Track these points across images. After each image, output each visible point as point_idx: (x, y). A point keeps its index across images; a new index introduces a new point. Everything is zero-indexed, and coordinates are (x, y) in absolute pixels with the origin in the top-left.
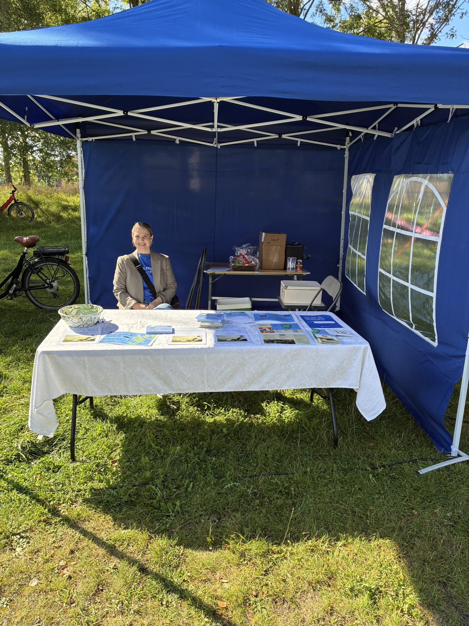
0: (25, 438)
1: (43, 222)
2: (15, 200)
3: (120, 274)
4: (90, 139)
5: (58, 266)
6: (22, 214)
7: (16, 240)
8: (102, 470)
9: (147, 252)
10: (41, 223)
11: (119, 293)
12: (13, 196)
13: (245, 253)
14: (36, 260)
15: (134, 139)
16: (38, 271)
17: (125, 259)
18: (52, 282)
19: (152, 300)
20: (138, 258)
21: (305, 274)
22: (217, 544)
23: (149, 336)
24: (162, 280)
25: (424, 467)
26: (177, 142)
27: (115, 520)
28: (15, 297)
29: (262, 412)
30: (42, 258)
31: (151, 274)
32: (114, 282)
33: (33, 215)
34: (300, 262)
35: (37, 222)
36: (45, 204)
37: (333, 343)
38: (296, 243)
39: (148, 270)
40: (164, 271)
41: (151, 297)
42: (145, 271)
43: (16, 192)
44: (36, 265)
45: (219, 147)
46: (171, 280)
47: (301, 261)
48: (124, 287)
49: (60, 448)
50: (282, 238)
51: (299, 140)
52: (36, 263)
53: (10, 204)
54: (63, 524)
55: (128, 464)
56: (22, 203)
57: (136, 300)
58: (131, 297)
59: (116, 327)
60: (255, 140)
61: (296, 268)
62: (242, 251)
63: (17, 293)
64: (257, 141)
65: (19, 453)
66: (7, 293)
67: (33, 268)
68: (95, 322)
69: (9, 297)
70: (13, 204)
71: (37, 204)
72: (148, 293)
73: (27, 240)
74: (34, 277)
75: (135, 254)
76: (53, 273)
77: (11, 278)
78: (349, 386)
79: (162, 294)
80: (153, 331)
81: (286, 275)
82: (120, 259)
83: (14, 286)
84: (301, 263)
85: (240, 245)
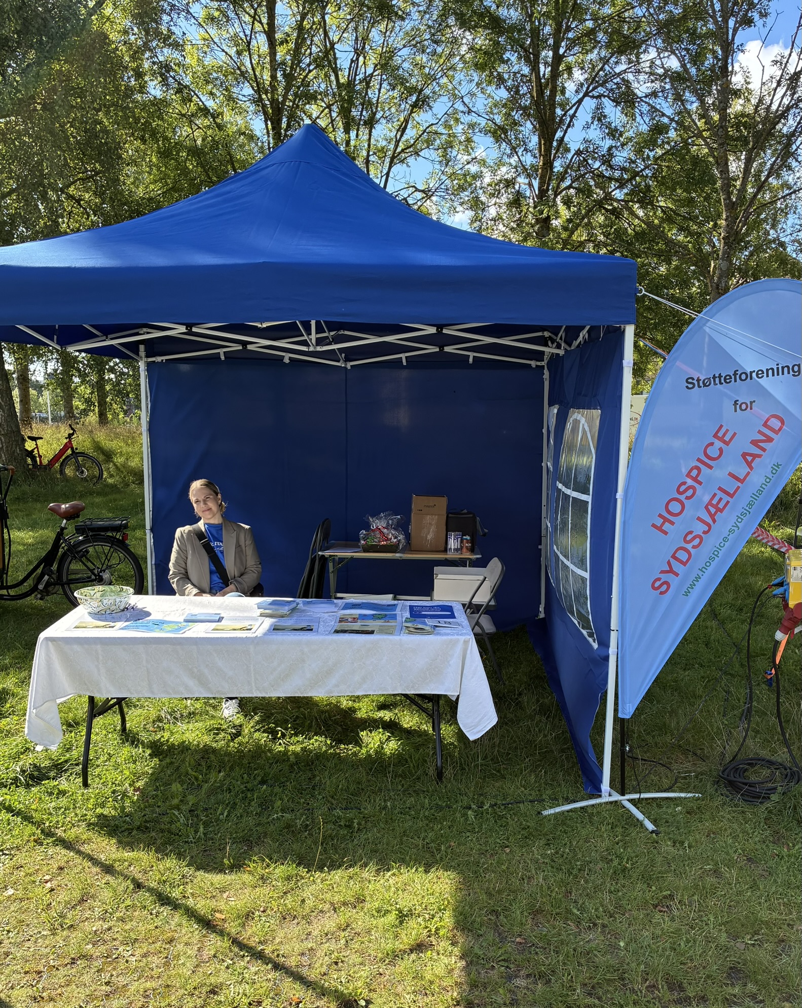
0: (27, 761)
1: (116, 485)
2: (72, 448)
3: (178, 553)
4: (159, 359)
5: (110, 547)
6: (82, 472)
7: (51, 509)
8: (119, 797)
9: (217, 520)
10: (113, 487)
11: (175, 580)
12: (70, 442)
13: (385, 526)
14: (80, 538)
15: (223, 358)
16: (83, 556)
17: (186, 531)
18: (101, 572)
19: (221, 589)
20: (203, 530)
21: (474, 557)
22: (237, 866)
23: (185, 624)
24: (238, 560)
25: (551, 808)
26: (287, 361)
27: (120, 842)
28: (48, 595)
29: (358, 742)
30: (87, 536)
31: (222, 552)
32: (171, 565)
33: (101, 474)
34: (466, 539)
35: (107, 485)
36: (121, 454)
37: (422, 634)
38: (465, 511)
39: (217, 546)
40: (241, 548)
41: (221, 585)
42: (213, 548)
43: (75, 435)
44: (79, 547)
45: (349, 368)
46: (251, 560)
47: (468, 538)
48: (183, 571)
49: (71, 774)
50: (442, 503)
51: (472, 355)
52: (82, 542)
53: (66, 455)
54: (57, 845)
55: (154, 793)
56: (84, 453)
57: (199, 589)
58: (193, 584)
59: (148, 614)
60: (403, 356)
61: (462, 548)
62: (378, 523)
63: (50, 589)
64: (406, 357)
65: (17, 777)
66: (34, 589)
67: (75, 552)
68: (122, 608)
69: (39, 596)
70: (68, 457)
71: (109, 455)
72: (216, 578)
73: (66, 508)
74: (75, 566)
75: (201, 525)
76: (104, 558)
77: (42, 566)
78: (445, 691)
79: (236, 581)
80: (194, 618)
81: (446, 560)
82: (179, 532)
83: (46, 577)
84: (468, 541)
85: (375, 514)
